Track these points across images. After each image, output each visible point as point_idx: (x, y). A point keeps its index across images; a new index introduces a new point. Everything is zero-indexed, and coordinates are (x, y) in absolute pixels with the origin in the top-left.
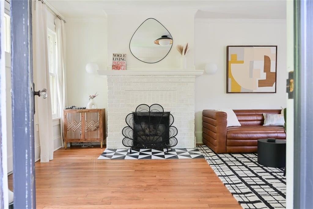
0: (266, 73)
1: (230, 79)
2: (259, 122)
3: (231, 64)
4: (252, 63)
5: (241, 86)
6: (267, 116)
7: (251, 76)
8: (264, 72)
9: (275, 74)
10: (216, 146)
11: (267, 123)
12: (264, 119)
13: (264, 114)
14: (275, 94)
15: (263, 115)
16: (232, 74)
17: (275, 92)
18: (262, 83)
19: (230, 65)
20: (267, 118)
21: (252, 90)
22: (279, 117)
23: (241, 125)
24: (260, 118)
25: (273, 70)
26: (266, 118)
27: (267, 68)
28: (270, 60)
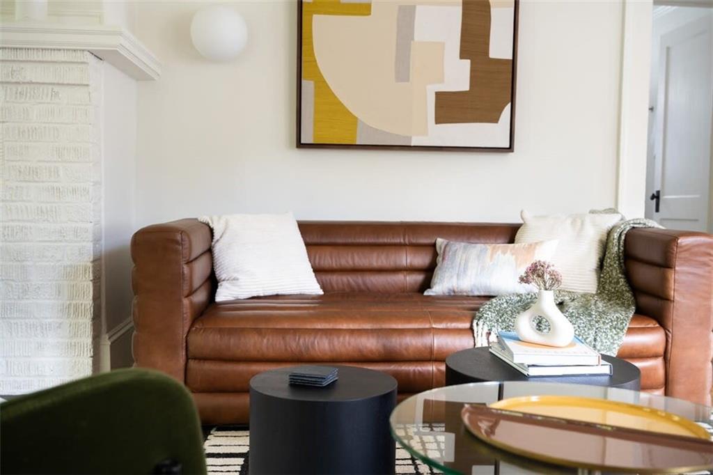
0: (468, 61)
1: (307, 86)
2: (414, 279)
3: (315, 17)
5: (356, 118)
7: (402, 74)
8: (462, 57)
9: (510, 67)
11: (442, 285)
12: (436, 265)
14: (507, 155)
17: (508, 146)
19: (311, 21)
21: (409, 138)
23: (321, 292)
27: (472, 42)
28: (489, 6)
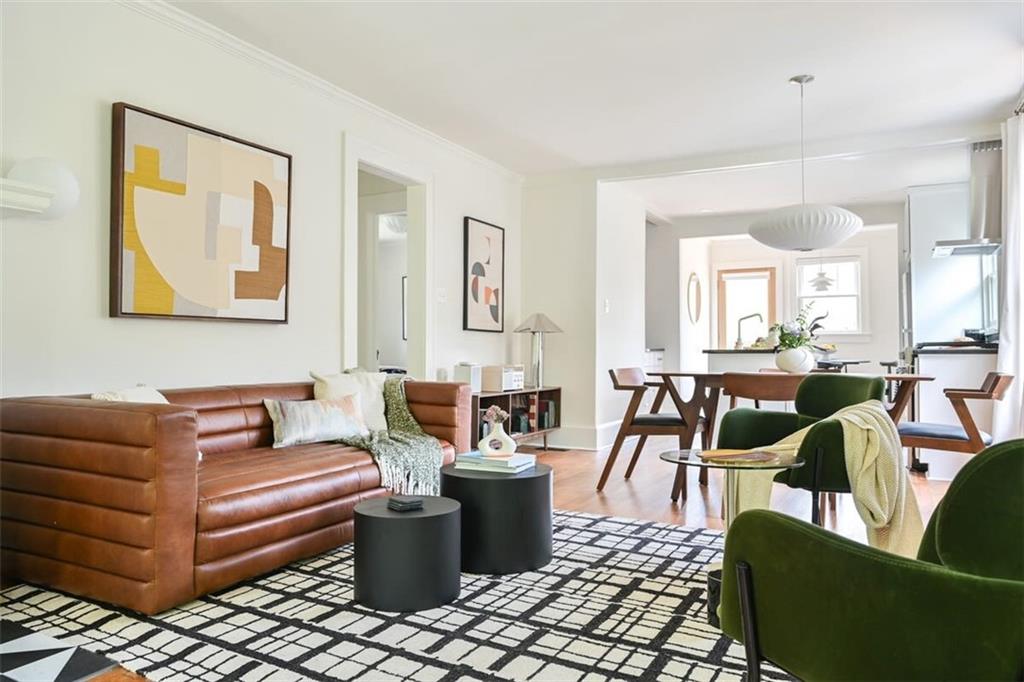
0: (258, 247)
1: (128, 257)
2: (253, 435)
3: (135, 188)
4: (214, 199)
5: (173, 291)
6: (282, 411)
7: (211, 252)
8: (253, 243)
9: (285, 254)
10: (146, 582)
11: (286, 438)
12: (271, 422)
13: (269, 402)
14: (284, 325)
15: (263, 405)
16: (139, 231)
17: (283, 319)
18: (246, 285)
19: (132, 192)
20: (284, 416)
21: (214, 310)
22: (325, 410)
23: (201, 457)
24: (256, 419)
25: (278, 241)
26: (281, 416)
27: (261, 231)
28: (271, 204)
